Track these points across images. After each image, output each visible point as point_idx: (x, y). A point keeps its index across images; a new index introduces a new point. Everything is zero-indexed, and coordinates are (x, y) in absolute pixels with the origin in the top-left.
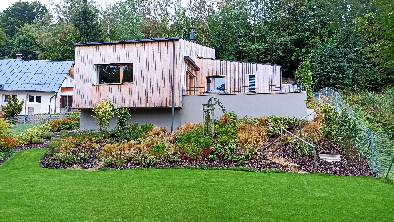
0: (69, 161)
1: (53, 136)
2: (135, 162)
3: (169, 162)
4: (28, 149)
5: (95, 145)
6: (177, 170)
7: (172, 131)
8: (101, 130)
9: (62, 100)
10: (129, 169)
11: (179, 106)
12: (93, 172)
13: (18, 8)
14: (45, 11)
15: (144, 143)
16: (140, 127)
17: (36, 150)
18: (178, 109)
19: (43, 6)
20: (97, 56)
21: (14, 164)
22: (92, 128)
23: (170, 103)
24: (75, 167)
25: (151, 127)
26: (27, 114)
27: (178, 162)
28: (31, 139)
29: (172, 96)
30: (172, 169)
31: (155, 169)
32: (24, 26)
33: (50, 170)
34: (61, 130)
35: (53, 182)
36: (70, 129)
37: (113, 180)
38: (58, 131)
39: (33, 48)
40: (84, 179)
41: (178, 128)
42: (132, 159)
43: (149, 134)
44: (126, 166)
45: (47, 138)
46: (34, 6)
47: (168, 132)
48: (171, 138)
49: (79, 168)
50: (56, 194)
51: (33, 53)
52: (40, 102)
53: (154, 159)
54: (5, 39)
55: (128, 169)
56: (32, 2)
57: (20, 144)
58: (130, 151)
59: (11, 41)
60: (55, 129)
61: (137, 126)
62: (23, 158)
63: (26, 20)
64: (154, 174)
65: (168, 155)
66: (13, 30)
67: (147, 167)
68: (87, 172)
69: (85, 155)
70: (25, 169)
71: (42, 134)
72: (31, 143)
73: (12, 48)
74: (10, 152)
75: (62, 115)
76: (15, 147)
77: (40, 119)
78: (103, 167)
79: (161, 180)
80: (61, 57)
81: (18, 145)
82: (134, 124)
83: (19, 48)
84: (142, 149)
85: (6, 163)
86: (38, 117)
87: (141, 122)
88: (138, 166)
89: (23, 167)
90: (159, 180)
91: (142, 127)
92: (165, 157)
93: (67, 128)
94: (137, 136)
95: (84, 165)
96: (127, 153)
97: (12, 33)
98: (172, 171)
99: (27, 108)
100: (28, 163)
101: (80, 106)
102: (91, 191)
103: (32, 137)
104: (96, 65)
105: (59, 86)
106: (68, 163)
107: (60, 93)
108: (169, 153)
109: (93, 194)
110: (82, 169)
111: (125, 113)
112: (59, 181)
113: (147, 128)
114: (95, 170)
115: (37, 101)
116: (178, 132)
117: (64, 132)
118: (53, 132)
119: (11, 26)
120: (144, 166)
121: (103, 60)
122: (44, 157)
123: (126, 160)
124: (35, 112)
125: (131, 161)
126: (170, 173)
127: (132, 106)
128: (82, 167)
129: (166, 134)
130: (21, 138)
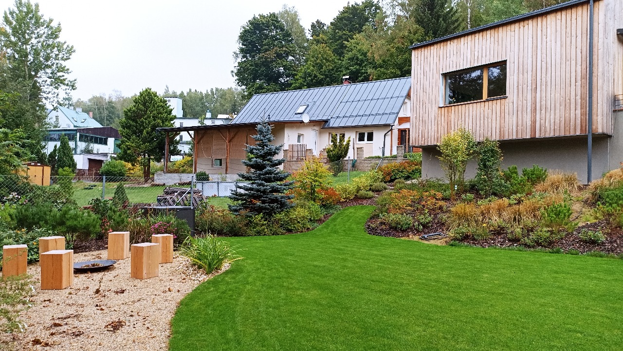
0: (402, 227)
1: (385, 189)
2: (509, 236)
3: (581, 241)
4: (354, 205)
5: (441, 203)
6: (599, 259)
7: (588, 183)
8: (451, 179)
9: (400, 137)
10: (497, 247)
11: (605, 132)
12: (437, 246)
13: (346, 14)
14: (378, 11)
15: (527, 203)
16: (520, 173)
17: (362, 208)
18: (602, 139)
19: (375, 4)
20: (445, 60)
21: (335, 225)
22: (439, 178)
23: (584, 129)
24: (411, 236)
25: (544, 174)
26: (356, 158)
27: (603, 243)
28: (358, 193)
29: (587, 112)
30: (588, 255)
31: (550, 252)
32: (353, 38)
33: (376, 238)
34: (396, 179)
35: (374, 257)
36: (408, 178)
37: (467, 264)
38: (392, 181)
39: (365, 66)
40: (419, 257)
41: (604, 175)
42: (503, 231)
43: (539, 187)
44: (492, 242)
45: (377, 191)
46: (365, 8)
47: (581, 184)
48: (586, 195)
49: (416, 238)
50: (374, 278)
51: (364, 73)
52: (372, 140)
53: (548, 234)
54: (333, 60)
55: (495, 248)
56: (362, 2)
57: (343, 198)
58: (500, 216)
59: (340, 62)
60: (388, 178)
61: (516, 173)
62: (346, 218)
63: (356, 29)
64: (547, 263)
65: (579, 227)
66: (343, 47)
67: (533, 247)
68: (428, 246)
69: (426, 218)
70: (347, 233)
71: (371, 185)
72: (358, 198)
73: (341, 71)
74: (332, 208)
75: (400, 158)
76: (339, 202)
77: (371, 164)
78: (452, 240)
79: (560, 276)
80: (399, 72)
81: (342, 200)
82: (509, 168)
83: (349, 69)
84: (525, 213)
85: (326, 224)
86: (369, 162)
87: (522, 167)
88: (515, 245)
89: (344, 231)
90: (555, 275)
91: (524, 175)
92: (572, 232)
93: (404, 177)
94: (514, 191)
95: (425, 233)
96: (496, 220)
97: (340, 51)
98: (587, 261)
99: (356, 149)
100: (350, 225)
101: (420, 142)
102: (426, 280)
103: (359, 189)
104: (443, 74)
105: (395, 116)
106: (401, 229)
107: (397, 127)
108: (580, 225)
109: (427, 285)
110: (420, 241)
111: (492, 151)
112: (383, 256)
113: (534, 176)
114: (440, 244)
115: (368, 140)
116: (602, 184)
117: (400, 182)
118: (385, 182)
119: (340, 41)
120: (526, 246)
121: (455, 64)
122: (371, 218)
123: (492, 231)
124: (366, 155)
125: (503, 233)
126: (582, 263)
127: (506, 138)
128: (420, 237)
129: (576, 187)
130: (345, 190)
